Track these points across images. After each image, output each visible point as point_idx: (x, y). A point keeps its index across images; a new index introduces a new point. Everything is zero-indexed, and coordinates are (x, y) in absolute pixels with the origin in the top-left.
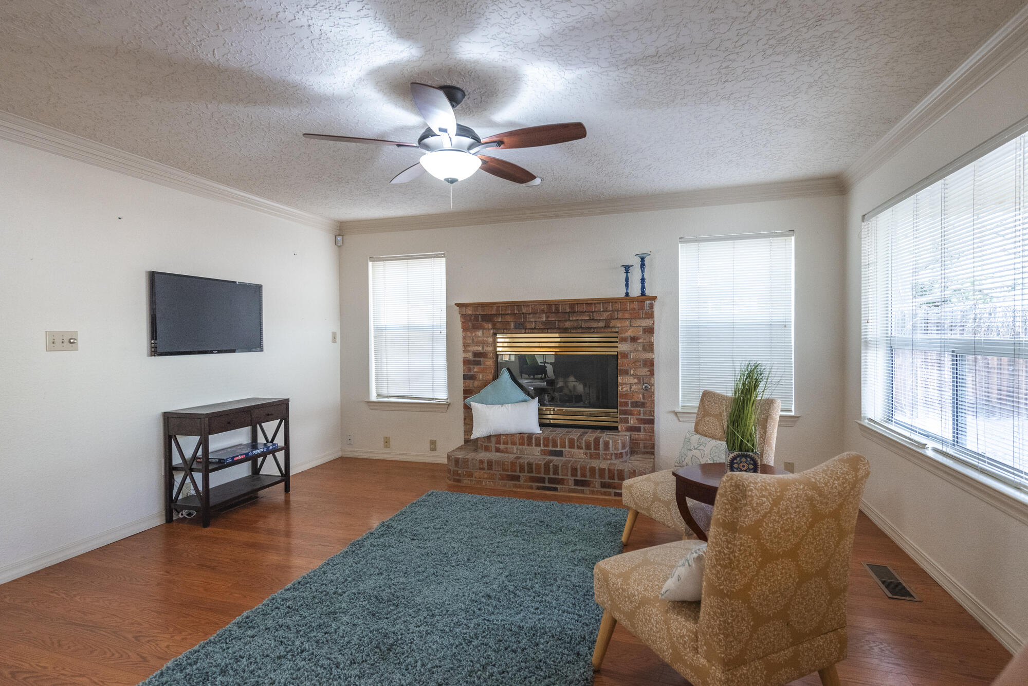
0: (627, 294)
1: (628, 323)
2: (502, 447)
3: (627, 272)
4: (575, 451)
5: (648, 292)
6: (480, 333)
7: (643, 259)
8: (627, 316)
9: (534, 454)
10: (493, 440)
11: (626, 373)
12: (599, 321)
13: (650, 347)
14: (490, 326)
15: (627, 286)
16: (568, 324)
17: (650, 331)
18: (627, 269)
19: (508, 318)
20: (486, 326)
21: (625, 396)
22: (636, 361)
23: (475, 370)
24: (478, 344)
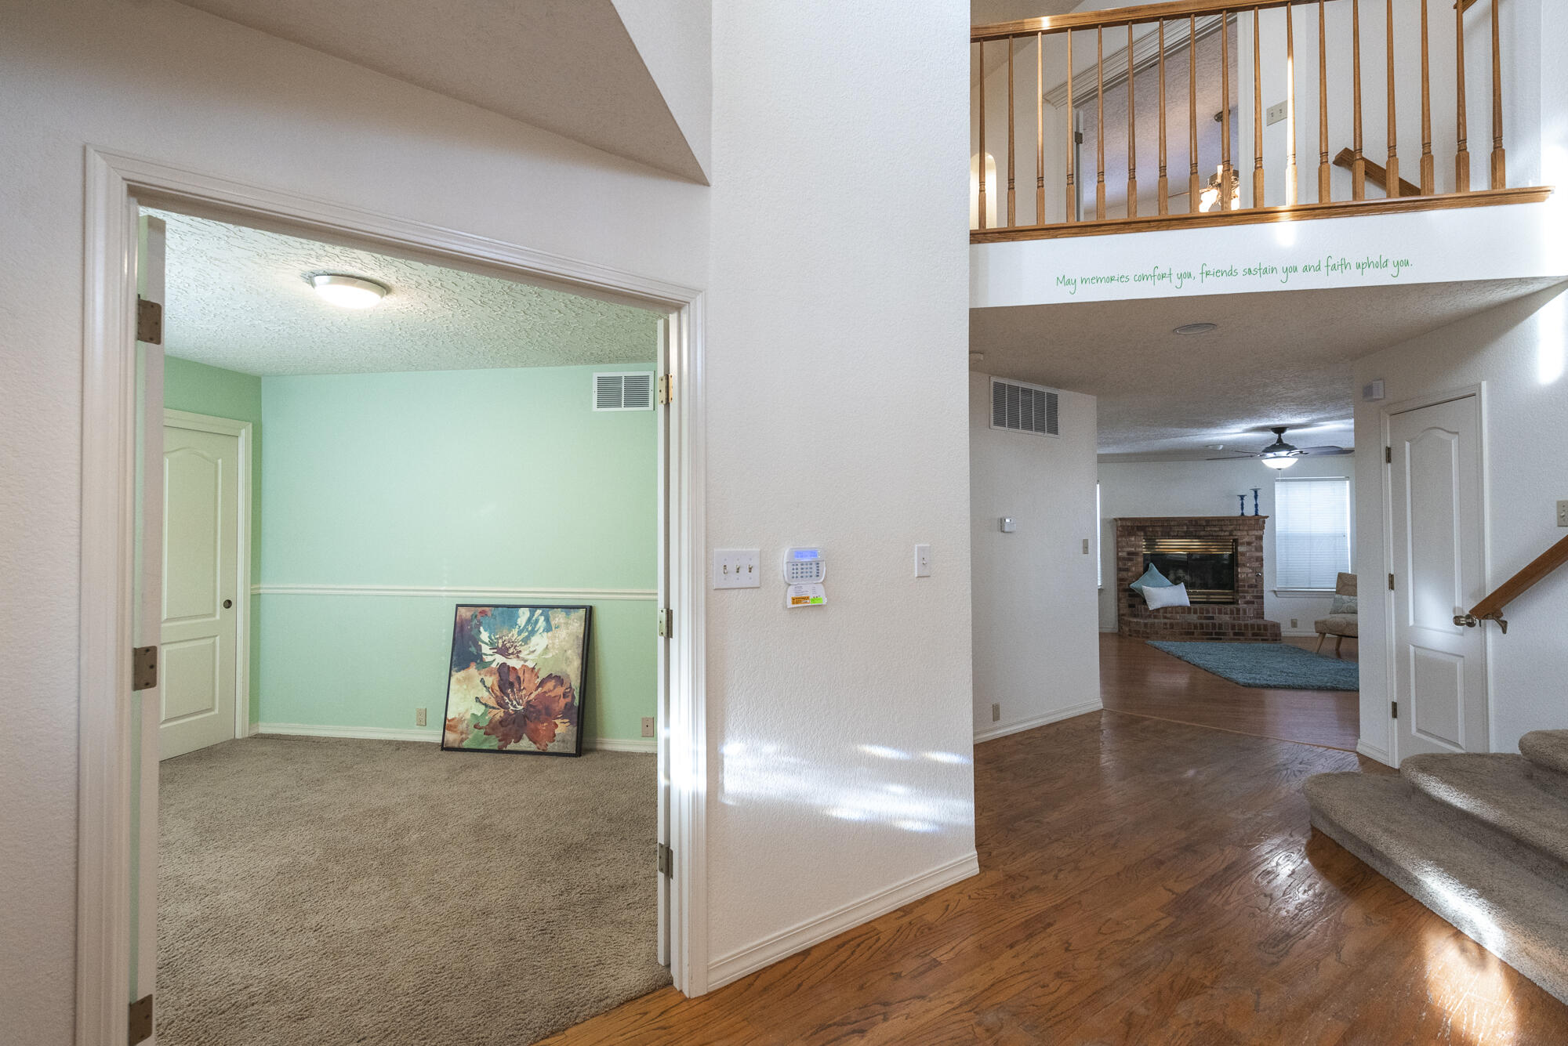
0: (1243, 514)
1: (1245, 533)
2: (1169, 615)
3: (1242, 499)
4: (1223, 616)
5: (1261, 513)
6: (1133, 539)
7: (1256, 492)
8: (1246, 528)
9: (1193, 618)
10: (1161, 611)
11: (1244, 565)
12: (1225, 531)
13: (1260, 549)
14: (1142, 534)
15: (1242, 508)
16: (1202, 533)
17: (1260, 538)
18: (1242, 497)
19: (1158, 529)
20: (1139, 533)
21: (1243, 580)
22: (1250, 558)
23: (1129, 564)
24: (1132, 546)
